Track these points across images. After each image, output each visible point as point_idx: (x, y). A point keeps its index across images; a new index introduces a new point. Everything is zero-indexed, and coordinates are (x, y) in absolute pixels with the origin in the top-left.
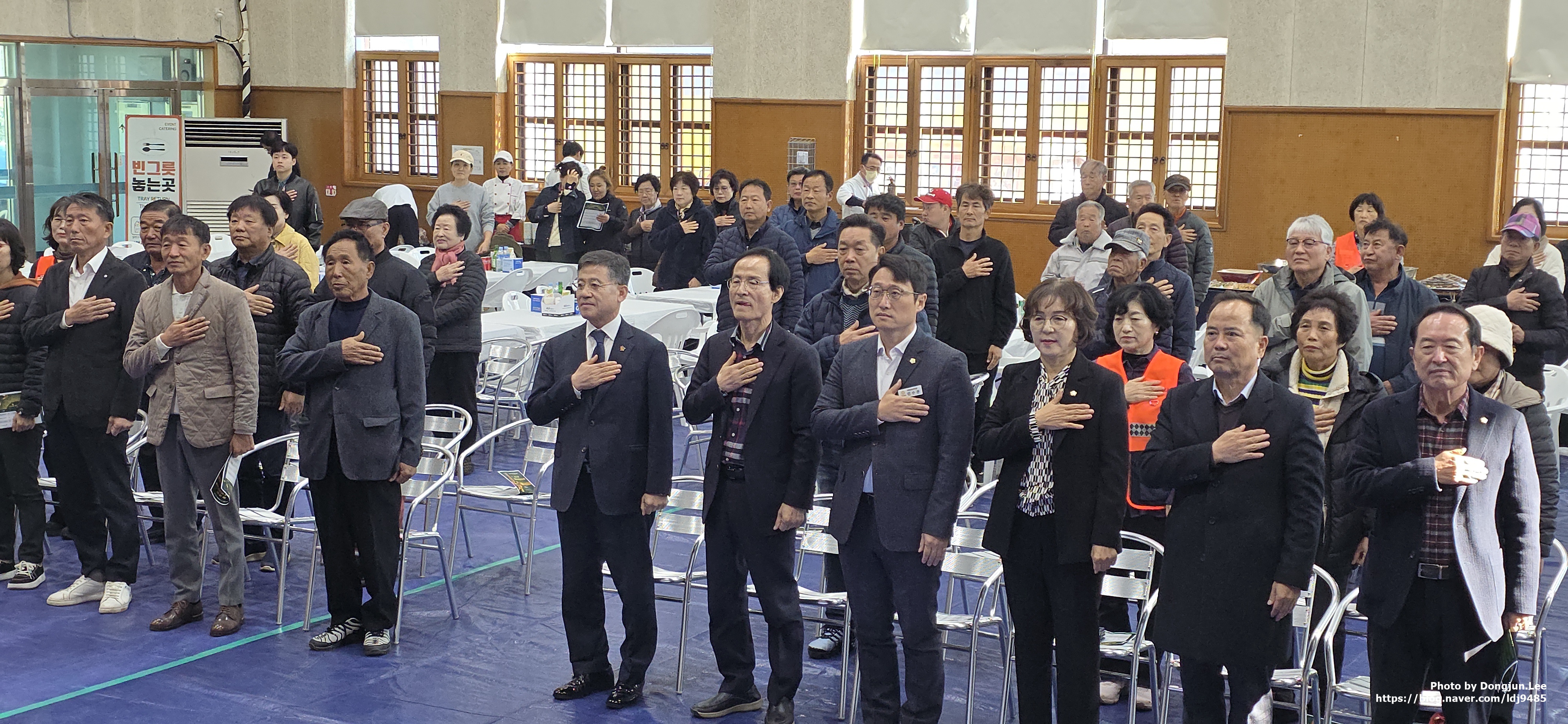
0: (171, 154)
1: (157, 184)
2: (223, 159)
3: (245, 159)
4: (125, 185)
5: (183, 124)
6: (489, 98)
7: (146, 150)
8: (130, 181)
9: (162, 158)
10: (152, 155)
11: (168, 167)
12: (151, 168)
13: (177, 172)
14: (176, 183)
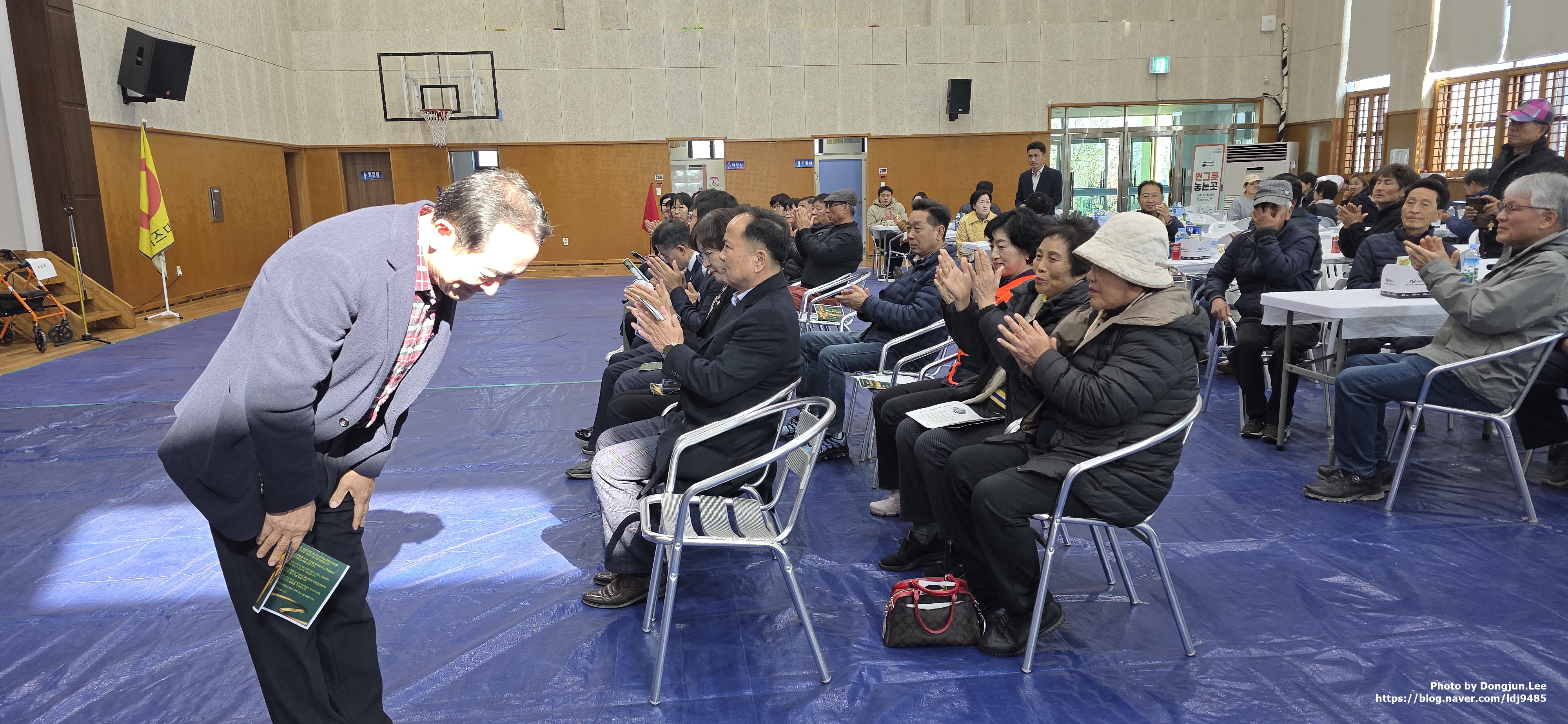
0: (1217, 168)
1: (1207, 186)
2: (1248, 169)
3: (1262, 169)
4: (1190, 187)
5: (1226, 148)
6: (1415, 113)
7: (1204, 166)
8: (1193, 185)
9: (1211, 170)
10: (1208, 169)
11: (1215, 175)
12: (1205, 176)
13: (1219, 178)
14: (1218, 185)
